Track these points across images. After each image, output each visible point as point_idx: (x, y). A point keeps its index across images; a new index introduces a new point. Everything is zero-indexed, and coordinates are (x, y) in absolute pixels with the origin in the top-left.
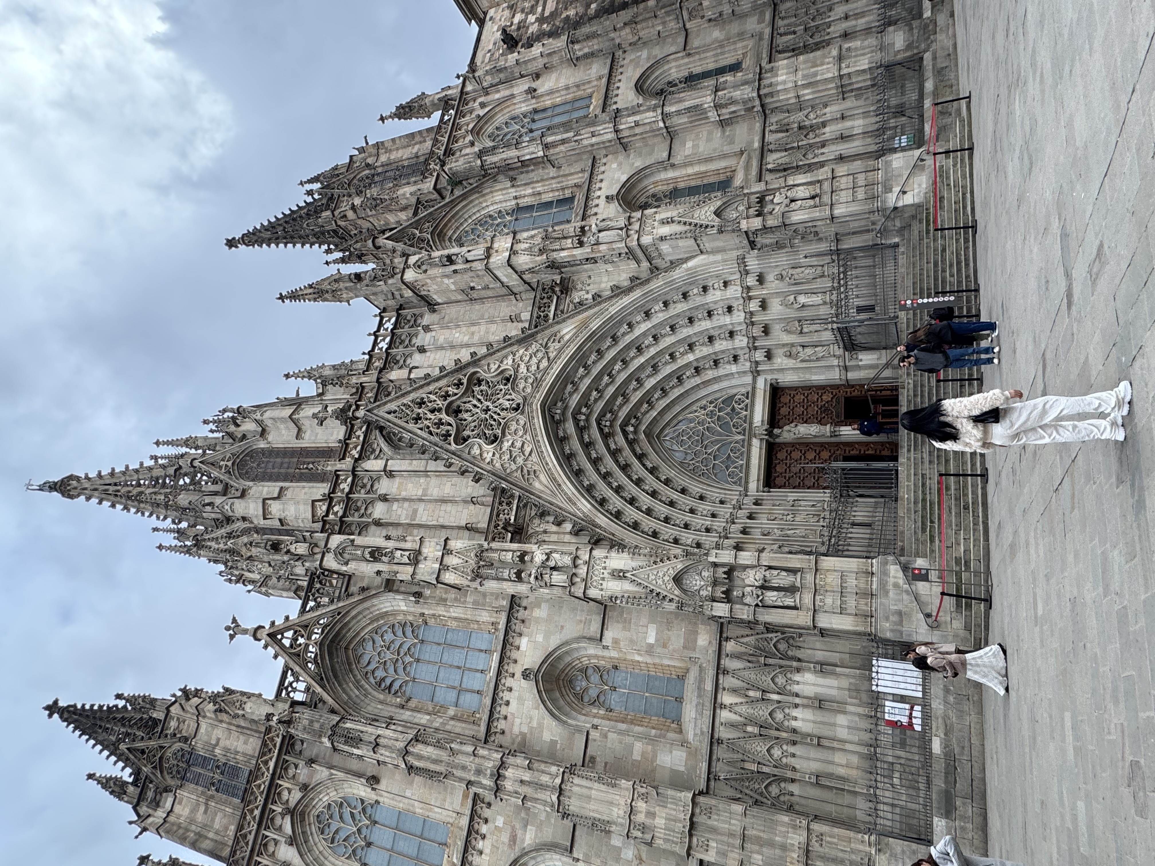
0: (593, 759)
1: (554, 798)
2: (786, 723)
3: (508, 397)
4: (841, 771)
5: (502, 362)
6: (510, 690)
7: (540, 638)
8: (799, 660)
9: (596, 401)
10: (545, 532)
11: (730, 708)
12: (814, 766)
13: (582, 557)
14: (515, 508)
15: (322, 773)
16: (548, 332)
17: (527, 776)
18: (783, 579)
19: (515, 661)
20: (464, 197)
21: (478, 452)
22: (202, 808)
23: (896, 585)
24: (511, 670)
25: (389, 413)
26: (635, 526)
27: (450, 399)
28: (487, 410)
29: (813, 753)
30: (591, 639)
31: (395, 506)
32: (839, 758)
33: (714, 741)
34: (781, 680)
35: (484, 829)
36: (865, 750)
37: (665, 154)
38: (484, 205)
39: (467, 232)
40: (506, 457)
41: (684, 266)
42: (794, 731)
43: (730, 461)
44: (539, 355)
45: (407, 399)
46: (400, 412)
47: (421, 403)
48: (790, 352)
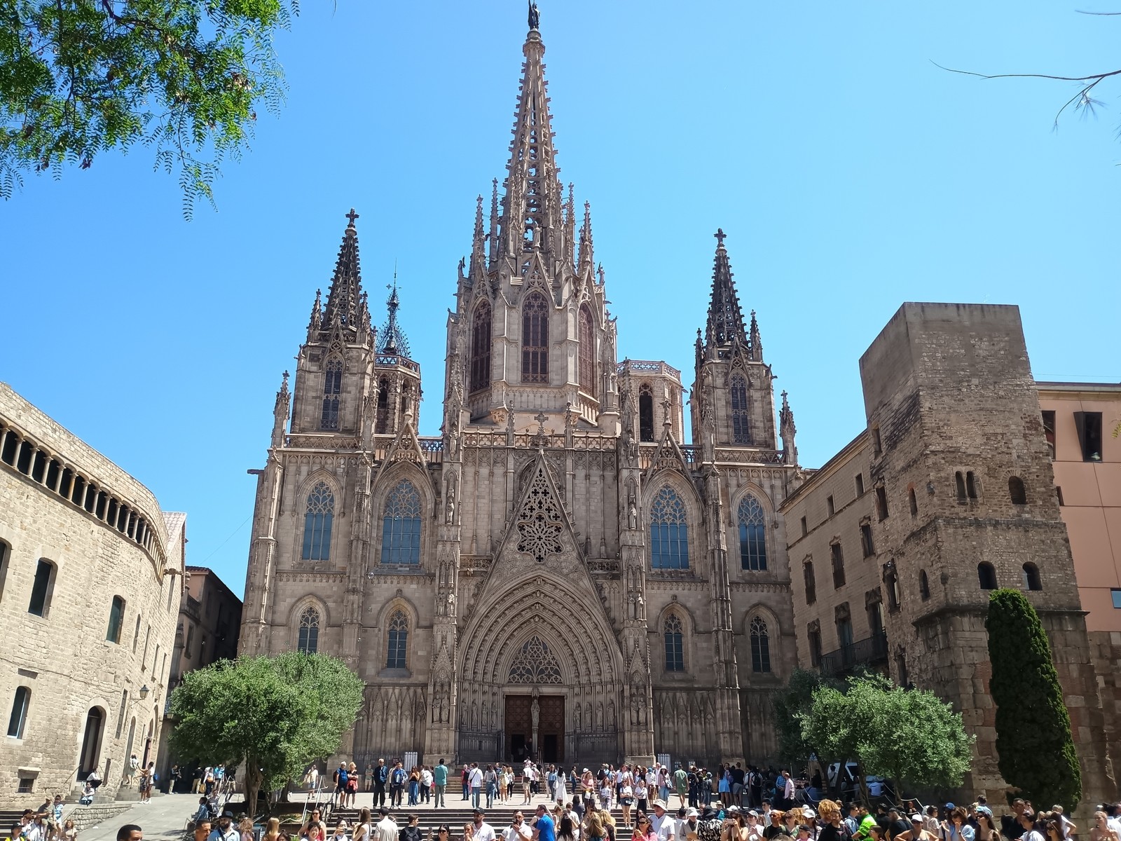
0: (366, 631)
1: (348, 621)
2: (389, 717)
3: (547, 551)
4: (374, 740)
5: (568, 543)
6: (392, 583)
7: (417, 595)
8: (415, 721)
9: (549, 601)
10: (469, 589)
11: (393, 692)
12: (374, 730)
15: (343, 482)
16: (585, 571)
17: (355, 606)
18: (444, 717)
19: (405, 583)
21: (514, 539)
22: (314, 394)
24: (401, 582)
25: (541, 471)
26: (474, 637)
27: (547, 512)
28: (540, 538)
29: (379, 729)
30: (418, 623)
31: (487, 482)
32: (379, 739)
33: (380, 686)
34: (407, 713)
35: (331, 581)
36: (383, 748)
37: (702, 630)
39: (673, 491)
40: (510, 557)
42: (387, 720)
43: (521, 675)
44: (571, 567)
45: (548, 483)
46: (541, 478)
47: (545, 493)
48: (579, 706)
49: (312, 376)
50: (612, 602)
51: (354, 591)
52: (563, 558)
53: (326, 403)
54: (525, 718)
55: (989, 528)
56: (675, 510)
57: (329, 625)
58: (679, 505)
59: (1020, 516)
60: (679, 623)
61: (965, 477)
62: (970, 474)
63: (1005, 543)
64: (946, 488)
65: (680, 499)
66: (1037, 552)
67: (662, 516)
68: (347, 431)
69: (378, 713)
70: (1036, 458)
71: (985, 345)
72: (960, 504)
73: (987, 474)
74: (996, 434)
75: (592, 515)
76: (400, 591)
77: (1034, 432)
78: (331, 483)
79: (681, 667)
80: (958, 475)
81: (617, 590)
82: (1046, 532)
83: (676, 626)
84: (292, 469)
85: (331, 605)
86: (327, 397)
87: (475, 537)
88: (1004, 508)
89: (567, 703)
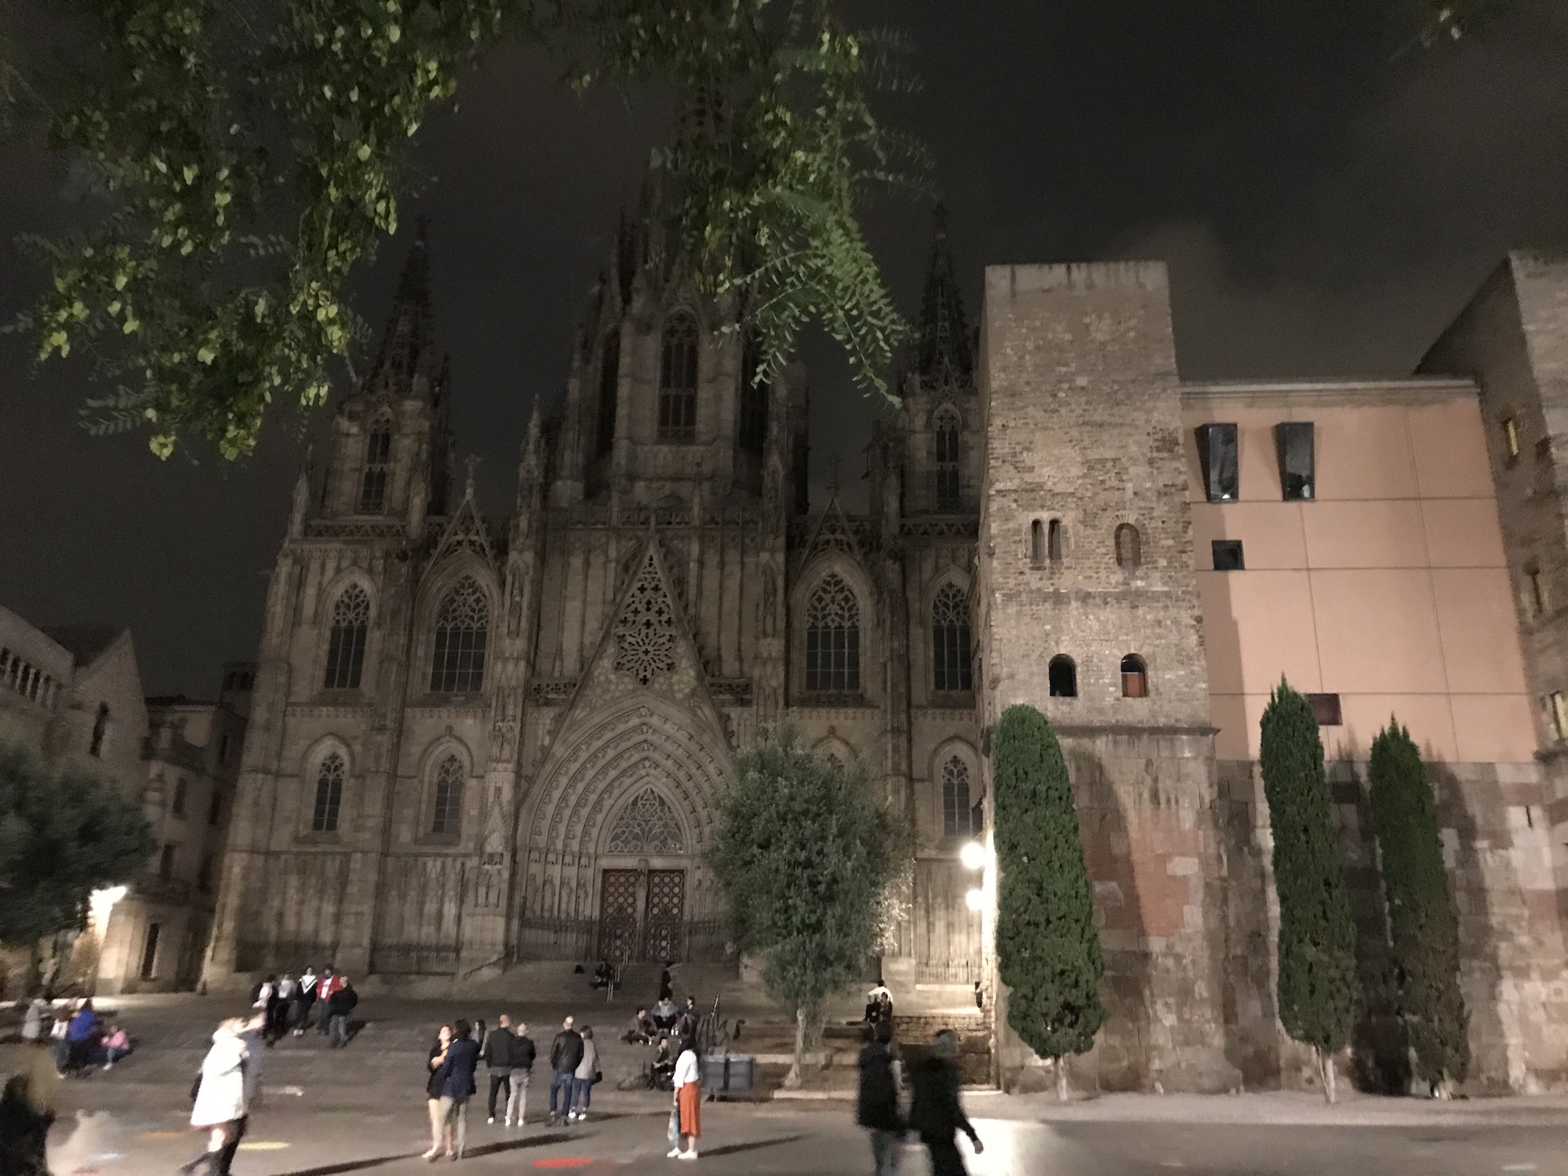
0: (398, 782)
1: (373, 769)
2: (428, 898)
3: (655, 669)
4: (404, 931)
5: (684, 657)
6: (440, 716)
7: (472, 733)
9: (660, 738)
11: (434, 866)
13: (509, 764)
14: (561, 697)
16: (706, 695)
17: (384, 750)
19: (457, 717)
21: (609, 652)
23: (486, 959)
24: (452, 715)
25: (650, 559)
27: (656, 618)
28: (646, 652)
29: (414, 914)
30: (472, 771)
31: (580, 578)
34: (452, 893)
35: (358, 715)
40: (602, 679)
42: (424, 903)
43: (626, 842)
44: (687, 691)
45: (660, 575)
46: (650, 569)
47: (656, 589)
49: (351, 440)
50: (742, 738)
51: (382, 729)
52: (675, 678)
53: (369, 476)
54: (630, 900)
55: (1074, 604)
56: (842, 608)
57: (353, 775)
58: (850, 601)
59: (1128, 584)
61: (1046, 528)
62: (1054, 523)
63: (1096, 626)
64: (1014, 546)
65: (852, 593)
66: (1148, 638)
67: (824, 617)
68: (393, 513)
69: (413, 893)
70: (1166, 494)
71: (1106, 323)
72: (1032, 569)
73: (1082, 522)
74: (1103, 461)
75: (725, 619)
76: (450, 729)
77: (1166, 455)
78: (365, 584)
80: (1036, 524)
81: (748, 722)
82: (1166, 607)
84: (314, 566)
85: (358, 748)
86: (370, 469)
87: (559, 653)
88: (1103, 574)
89: (688, 877)
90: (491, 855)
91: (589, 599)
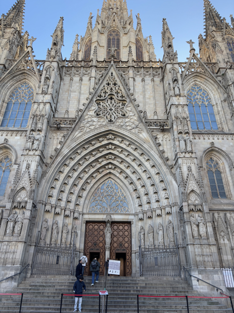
3: (116, 116)
5: (131, 111)
6: (2, 135)
7: (19, 143)
9: (118, 151)
10: (57, 139)
13: (37, 152)
14: (68, 126)
16: (143, 127)
19: (12, 135)
20: (215, 82)
21: (92, 109)
23: (6, 274)
24: (8, 135)
25: (112, 73)
27: (116, 95)
28: (111, 110)
30: (16, 161)
31: (78, 84)
38: (213, 91)
39: (200, 87)
40: (89, 120)
41: (173, 180)
44: (134, 125)
45: (117, 79)
46: (112, 77)
47: (115, 84)
48: (142, 228)
50: (165, 147)
52: (127, 120)
54: (101, 239)
56: (203, 97)
58: (206, 94)
60: (217, 164)
65: (206, 91)
67: (195, 100)
75: (147, 100)
76: (6, 141)
79: (223, 195)
81: (168, 139)
83: (215, 166)
89: (133, 226)
90: (20, 203)
91: (82, 92)
